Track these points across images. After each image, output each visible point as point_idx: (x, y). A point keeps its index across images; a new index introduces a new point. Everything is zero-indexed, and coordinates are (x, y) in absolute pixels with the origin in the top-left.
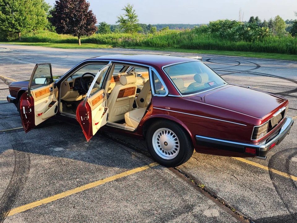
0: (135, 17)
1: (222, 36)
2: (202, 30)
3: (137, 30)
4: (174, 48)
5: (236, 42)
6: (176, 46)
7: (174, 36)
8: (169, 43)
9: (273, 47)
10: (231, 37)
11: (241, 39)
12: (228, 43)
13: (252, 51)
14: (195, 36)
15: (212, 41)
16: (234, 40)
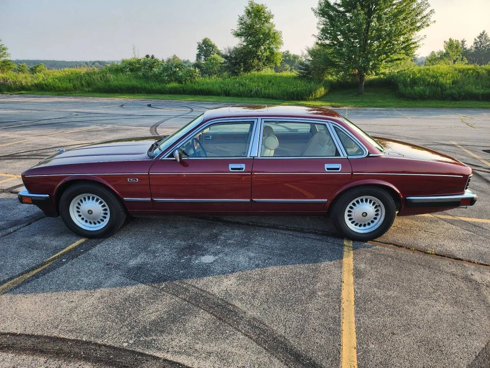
0: (3, 49)
1: (146, 77)
2: (117, 70)
3: (10, 68)
4: (86, 92)
5: (166, 84)
6: (86, 89)
7: (79, 77)
8: (74, 86)
9: (208, 89)
10: (158, 78)
11: (172, 80)
12: (157, 86)
13: (186, 94)
14: (111, 77)
15: (135, 83)
16: (163, 81)
